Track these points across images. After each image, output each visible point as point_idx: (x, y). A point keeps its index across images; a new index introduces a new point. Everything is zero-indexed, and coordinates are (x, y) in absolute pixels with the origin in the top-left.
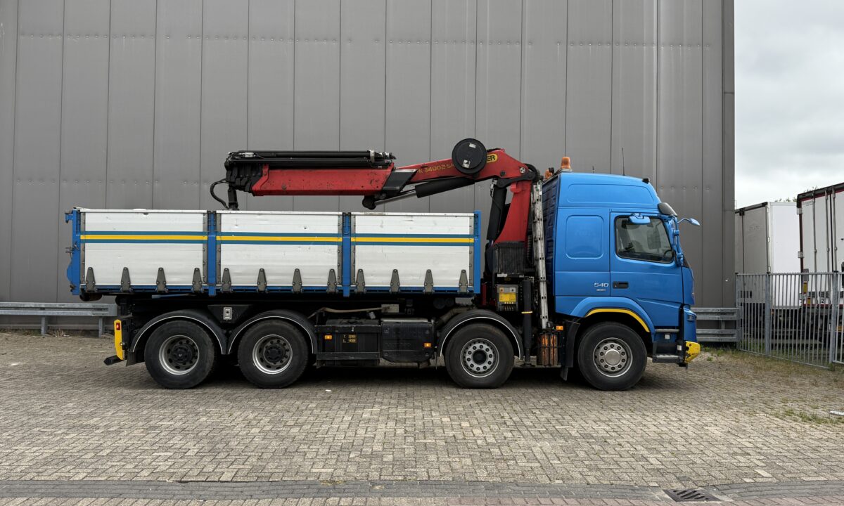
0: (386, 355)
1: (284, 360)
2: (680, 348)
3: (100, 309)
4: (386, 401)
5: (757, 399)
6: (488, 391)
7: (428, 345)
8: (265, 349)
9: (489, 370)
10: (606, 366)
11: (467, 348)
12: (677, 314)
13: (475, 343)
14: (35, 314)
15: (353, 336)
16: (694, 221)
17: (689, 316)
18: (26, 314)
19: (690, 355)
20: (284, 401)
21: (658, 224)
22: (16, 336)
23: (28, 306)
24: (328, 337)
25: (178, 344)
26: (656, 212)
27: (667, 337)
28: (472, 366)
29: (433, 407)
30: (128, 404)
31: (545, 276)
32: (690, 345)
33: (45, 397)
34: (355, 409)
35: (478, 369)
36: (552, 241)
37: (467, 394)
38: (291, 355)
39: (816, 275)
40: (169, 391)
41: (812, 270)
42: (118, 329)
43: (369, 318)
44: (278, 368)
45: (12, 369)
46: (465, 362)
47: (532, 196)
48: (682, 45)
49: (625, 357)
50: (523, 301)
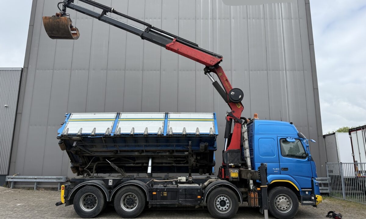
0: (180, 202)
1: (135, 204)
2: (313, 198)
3: (59, 179)
7: (199, 197)
8: (126, 199)
9: (227, 209)
10: (281, 207)
11: (217, 199)
12: (310, 182)
13: (220, 197)
14: (33, 181)
15: (165, 193)
16: (313, 141)
17: (316, 183)
18: (29, 181)
19: (318, 201)
21: (298, 142)
22: (24, 191)
23: (30, 178)
24: (154, 193)
25: (88, 197)
26: (297, 137)
27: (307, 193)
28: (220, 207)
31: (250, 165)
32: (318, 197)
35: (222, 209)
36: (252, 149)
38: (137, 202)
39: (362, 164)
41: (359, 162)
42: (63, 189)
43: (173, 184)
44: (132, 208)
45: (18, 207)
46: (216, 206)
47: (242, 130)
48: (296, 71)
49: (289, 203)
50: (241, 177)
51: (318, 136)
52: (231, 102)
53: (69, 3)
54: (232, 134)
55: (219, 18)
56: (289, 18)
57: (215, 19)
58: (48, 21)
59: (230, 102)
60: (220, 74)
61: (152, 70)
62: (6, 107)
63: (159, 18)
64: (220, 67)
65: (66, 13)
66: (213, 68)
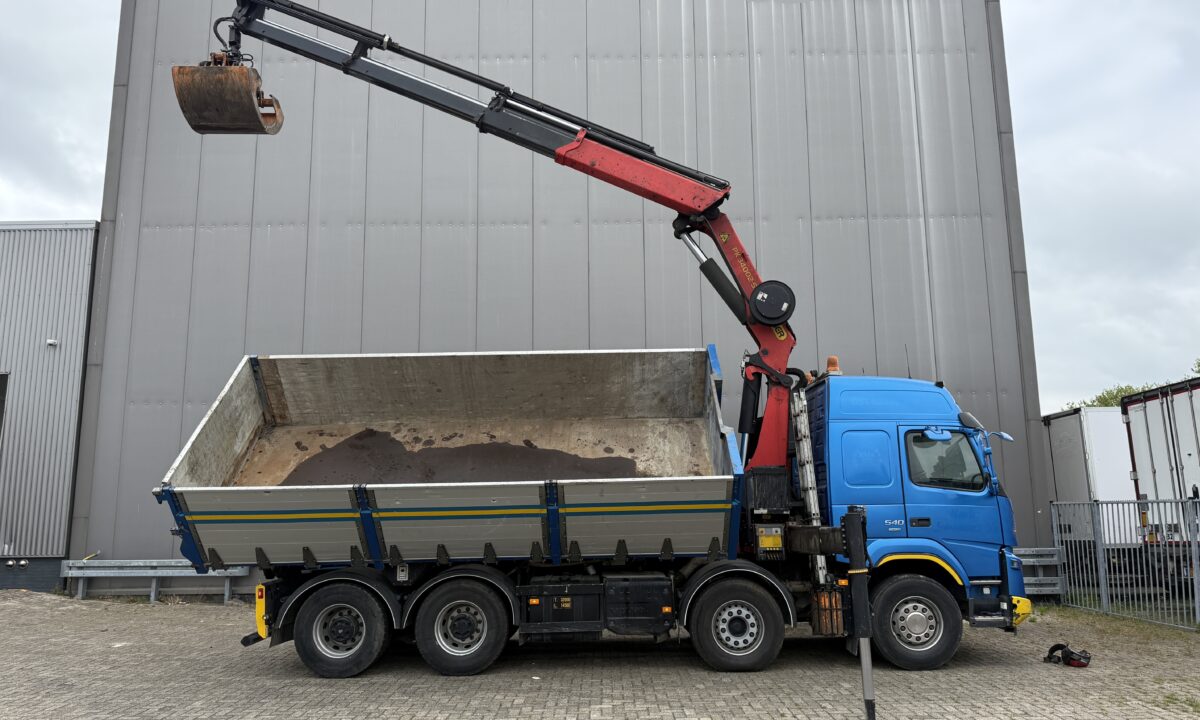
0: (612, 624)
1: (476, 635)
2: (1005, 606)
4: (616, 693)
5: (1118, 678)
6: (752, 675)
7: (667, 609)
8: (450, 621)
9: (751, 644)
10: (909, 636)
11: (720, 615)
12: (997, 560)
13: (730, 607)
14: (144, 575)
15: (568, 599)
16: (1006, 435)
17: (1012, 562)
18: (133, 575)
19: (1018, 615)
20: (480, 695)
21: (960, 440)
22: (117, 605)
23: (136, 564)
24: (534, 601)
25: (337, 616)
26: (956, 425)
27: (987, 591)
29: (684, 702)
30: (274, 702)
31: (818, 511)
32: (1018, 602)
33: (163, 692)
34: (578, 706)
35: (737, 643)
36: (824, 464)
37: (724, 680)
38: (484, 628)
39: (1158, 503)
40: (325, 681)
41: (1151, 497)
42: (261, 597)
43: (586, 573)
44: (468, 647)
45: (117, 652)
46: (718, 634)
47: (792, 406)
48: (956, 216)
49: (933, 622)
50: (790, 547)
51: (1027, 420)
52: (756, 322)
53: (249, 21)
54: (762, 418)
55: (714, 53)
56: (936, 49)
57: (703, 55)
58: (187, 78)
59: (754, 324)
60: (724, 238)
61: (505, 223)
62: (51, 345)
63: (526, 57)
64: (723, 215)
65: (242, 51)
66: (701, 218)
